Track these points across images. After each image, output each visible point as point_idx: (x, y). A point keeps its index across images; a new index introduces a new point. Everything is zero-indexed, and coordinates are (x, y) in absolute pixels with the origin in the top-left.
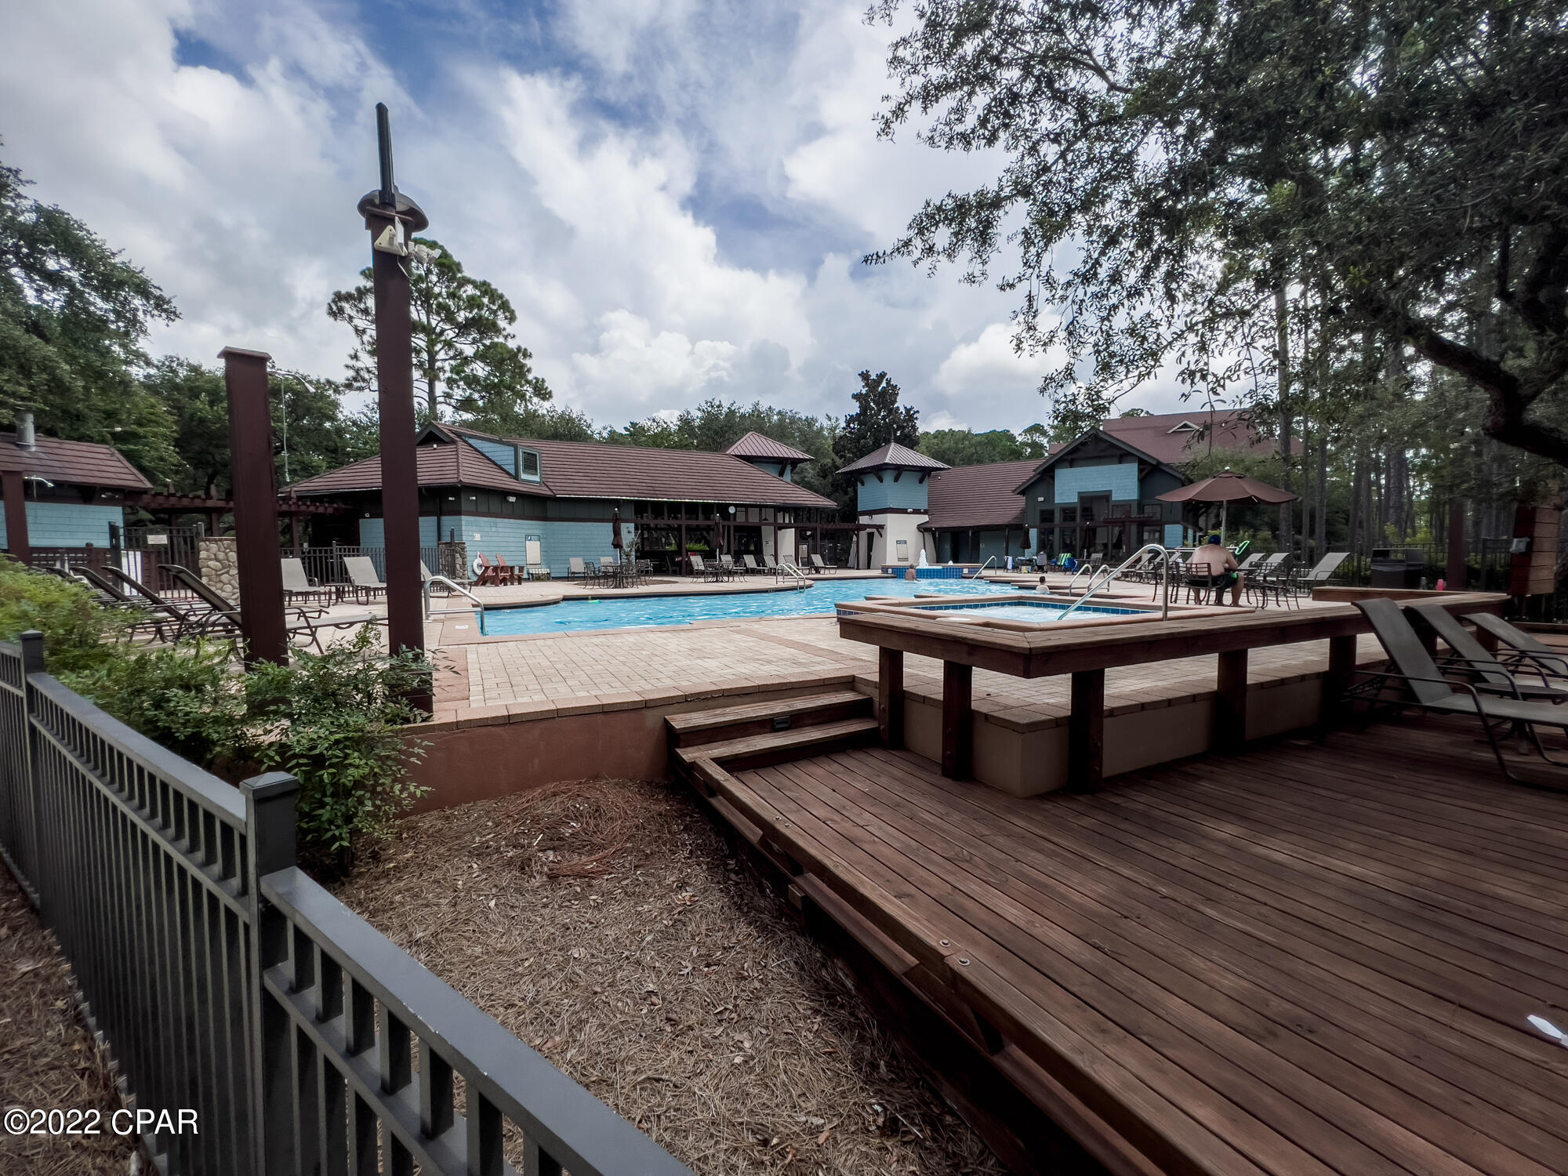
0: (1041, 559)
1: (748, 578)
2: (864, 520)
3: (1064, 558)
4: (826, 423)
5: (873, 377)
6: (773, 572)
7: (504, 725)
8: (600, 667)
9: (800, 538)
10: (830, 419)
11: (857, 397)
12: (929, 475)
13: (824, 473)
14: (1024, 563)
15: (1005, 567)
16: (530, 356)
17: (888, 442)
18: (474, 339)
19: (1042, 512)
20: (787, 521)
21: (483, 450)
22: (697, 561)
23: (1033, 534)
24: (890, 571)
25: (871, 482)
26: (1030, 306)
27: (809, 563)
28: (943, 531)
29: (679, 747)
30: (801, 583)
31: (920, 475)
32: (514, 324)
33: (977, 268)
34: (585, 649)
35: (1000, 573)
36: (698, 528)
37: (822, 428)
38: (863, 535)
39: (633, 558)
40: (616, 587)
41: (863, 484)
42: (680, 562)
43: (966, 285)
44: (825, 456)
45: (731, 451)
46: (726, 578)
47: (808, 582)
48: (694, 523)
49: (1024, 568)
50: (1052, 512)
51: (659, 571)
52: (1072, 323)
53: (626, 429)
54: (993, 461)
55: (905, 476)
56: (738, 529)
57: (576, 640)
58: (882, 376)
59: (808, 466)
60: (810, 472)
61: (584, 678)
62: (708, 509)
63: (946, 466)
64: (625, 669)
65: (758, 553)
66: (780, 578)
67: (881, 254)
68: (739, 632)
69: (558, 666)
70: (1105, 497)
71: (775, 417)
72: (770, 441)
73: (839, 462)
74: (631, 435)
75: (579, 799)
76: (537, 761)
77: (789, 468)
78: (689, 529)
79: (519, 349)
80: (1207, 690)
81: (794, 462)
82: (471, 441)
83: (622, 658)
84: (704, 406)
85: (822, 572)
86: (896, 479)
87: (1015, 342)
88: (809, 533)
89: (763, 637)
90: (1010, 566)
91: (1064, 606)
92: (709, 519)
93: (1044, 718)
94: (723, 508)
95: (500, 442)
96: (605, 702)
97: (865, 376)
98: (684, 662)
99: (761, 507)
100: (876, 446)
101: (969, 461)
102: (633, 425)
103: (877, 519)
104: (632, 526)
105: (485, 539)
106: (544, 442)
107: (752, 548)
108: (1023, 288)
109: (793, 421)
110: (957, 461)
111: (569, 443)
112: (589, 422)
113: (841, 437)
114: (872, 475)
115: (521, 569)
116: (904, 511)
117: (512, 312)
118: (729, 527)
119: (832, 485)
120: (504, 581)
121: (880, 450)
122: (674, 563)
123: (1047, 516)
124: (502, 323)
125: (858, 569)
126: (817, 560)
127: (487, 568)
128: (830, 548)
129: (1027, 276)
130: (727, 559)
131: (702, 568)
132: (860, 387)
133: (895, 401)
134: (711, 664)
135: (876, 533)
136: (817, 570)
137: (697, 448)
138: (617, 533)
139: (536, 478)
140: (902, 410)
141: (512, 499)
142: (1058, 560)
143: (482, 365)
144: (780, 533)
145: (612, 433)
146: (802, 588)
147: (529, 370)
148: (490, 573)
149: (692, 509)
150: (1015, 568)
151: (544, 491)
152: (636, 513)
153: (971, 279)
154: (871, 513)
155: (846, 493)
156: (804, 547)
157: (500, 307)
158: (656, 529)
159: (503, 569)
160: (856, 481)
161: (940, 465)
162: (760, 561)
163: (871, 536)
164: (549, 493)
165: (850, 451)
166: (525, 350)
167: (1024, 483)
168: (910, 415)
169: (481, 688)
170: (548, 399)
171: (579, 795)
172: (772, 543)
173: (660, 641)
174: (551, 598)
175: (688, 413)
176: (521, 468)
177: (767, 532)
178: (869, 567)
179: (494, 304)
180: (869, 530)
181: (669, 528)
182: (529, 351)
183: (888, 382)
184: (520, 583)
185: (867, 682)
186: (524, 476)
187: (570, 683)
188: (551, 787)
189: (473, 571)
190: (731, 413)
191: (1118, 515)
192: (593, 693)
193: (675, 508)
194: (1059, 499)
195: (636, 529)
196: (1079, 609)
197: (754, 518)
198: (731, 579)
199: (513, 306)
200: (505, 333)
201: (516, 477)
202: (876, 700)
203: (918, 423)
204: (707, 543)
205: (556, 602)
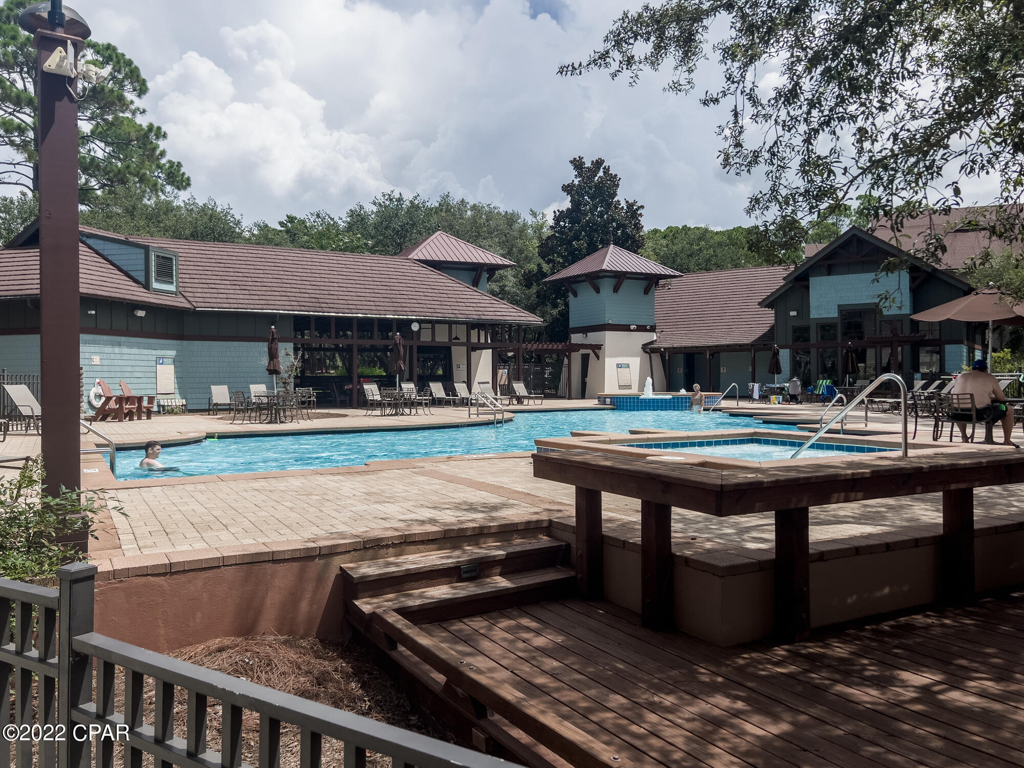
0: (794, 386)
1: (434, 410)
2: (576, 338)
3: (824, 383)
4: (530, 220)
5: (588, 164)
6: (465, 403)
7: (164, 574)
8: (263, 514)
9: (499, 361)
10: (534, 214)
11: (568, 189)
12: (657, 284)
13: (529, 280)
14: (774, 392)
15: (748, 397)
16: (165, 136)
17: (606, 244)
18: (93, 113)
19: (796, 330)
20: (482, 340)
21: (105, 253)
22: (372, 391)
23: (785, 356)
24: (608, 400)
25: (586, 293)
26: (736, 122)
27: (508, 391)
28: (673, 351)
29: (357, 599)
30: (499, 416)
31: (644, 284)
32: (144, 97)
33: (682, 76)
34: (244, 494)
35: (743, 404)
36: (373, 349)
37: (525, 225)
38: (576, 357)
39: (291, 387)
40: (270, 422)
41: (575, 295)
42: (351, 390)
43: (672, 94)
44: (528, 259)
45: (415, 255)
46: (407, 411)
47: (507, 415)
48: (367, 343)
49: (773, 398)
50: (807, 329)
51: (325, 401)
52: (776, 143)
53: (281, 223)
54: (736, 266)
55: (626, 284)
56: (422, 349)
57: (233, 484)
58: (598, 163)
59: (509, 273)
60: (511, 281)
61: (247, 524)
62: (385, 326)
63: (677, 273)
64: (293, 515)
65: (447, 380)
66: (473, 410)
67: (576, 66)
68: (422, 474)
69: (216, 513)
70: (872, 311)
71: (469, 213)
72: (462, 243)
73: (546, 267)
74: (288, 232)
75: (248, 654)
76: (199, 615)
77: (485, 275)
78: (362, 350)
79: (151, 127)
80: (932, 534)
81: (492, 269)
82: (89, 241)
83: (288, 504)
84: (381, 200)
85: (526, 402)
86: (616, 290)
87: (722, 156)
88: (510, 354)
89: (451, 479)
90: (756, 395)
91: (796, 443)
92: (387, 338)
93: (747, 561)
94: (404, 325)
95: (126, 243)
96: (274, 549)
97: (578, 164)
98: (361, 507)
99: (450, 323)
100: (592, 249)
101: (707, 266)
102: (291, 219)
103: (593, 338)
104: (290, 346)
105: (106, 362)
106: (182, 242)
107: (440, 372)
108: (727, 103)
109: (490, 215)
110: (692, 266)
111: (211, 244)
112: (238, 217)
113: (549, 238)
114: (587, 285)
115: (151, 400)
116: (625, 328)
117: (144, 82)
118: (411, 347)
119: (538, 296)
120: (130, 415)
121: (596, 254)
122: (343, 393)
123: (800, 335)
124: (129, 96)
125: (570, 398)
126: (520, 388)
127: (108, 399)
128: (535, 373)
129: (732, 90)
130: (408, 387)
131: (378, 398)
132: (571, 176)
133: (615, 194)
134: (390, 509)
135: (592, 355)
136: (520, 400)
137: (372, 251)
138: (273, 355)
139: (172, 288)
140: (623, 204)
141: (141, 313)
142: (815, 387)
143: (102, 145)
144: (474, 355)
145: (264, 228)
146: (499, 422)
147: (163, 154)
148: (112, 405)
149: (365, 325)
150: (764, 398)
151: (181, 303)
152: (296, 330)
153: (676, 87)
154: (585, 330)
155: (555, 306)
156: (503, 373)
157: (126, 77)
158: (320, 349)
159: (129, 399)
160: (567, 291)
161: (669, 271)
162: (450, 389)
163: (585, 359)
164: (187, 305)
165: (560, 255)
166: (159, 128)
167: (773, 293)
168: (633, 211)
169: (132, 537)
170: (185, 188)
171: (247, 651)
172: (464, 367)
173: (331, 485)
174: (192, 435)
175: (361, 207)
176: (153, 274)
177: (458, 354)
178: (583, 396)
179: (119, 72)
180: (583, 351)
181: (337, 348)
182: (163, 129)
183: (606, 170)
184: (149, 418)
185: (565, 527)
186: (156, 285)
187: (232, 530)
188: (215, 643)
189: (89, 403)
190: (414, 207)
191: (886, 333)
192: (261, 540)
193: (344, 324)
194: (816, 313)
195: (296, 350)
196: (812, 447)
197: (442, 337)
198: (414, 411)
199: (144, 75)
200: (133, 107)
201: (147, 286)
202: (574, 546)
203: (643, 221)
204: (383, 366)
205: (197, 441)
